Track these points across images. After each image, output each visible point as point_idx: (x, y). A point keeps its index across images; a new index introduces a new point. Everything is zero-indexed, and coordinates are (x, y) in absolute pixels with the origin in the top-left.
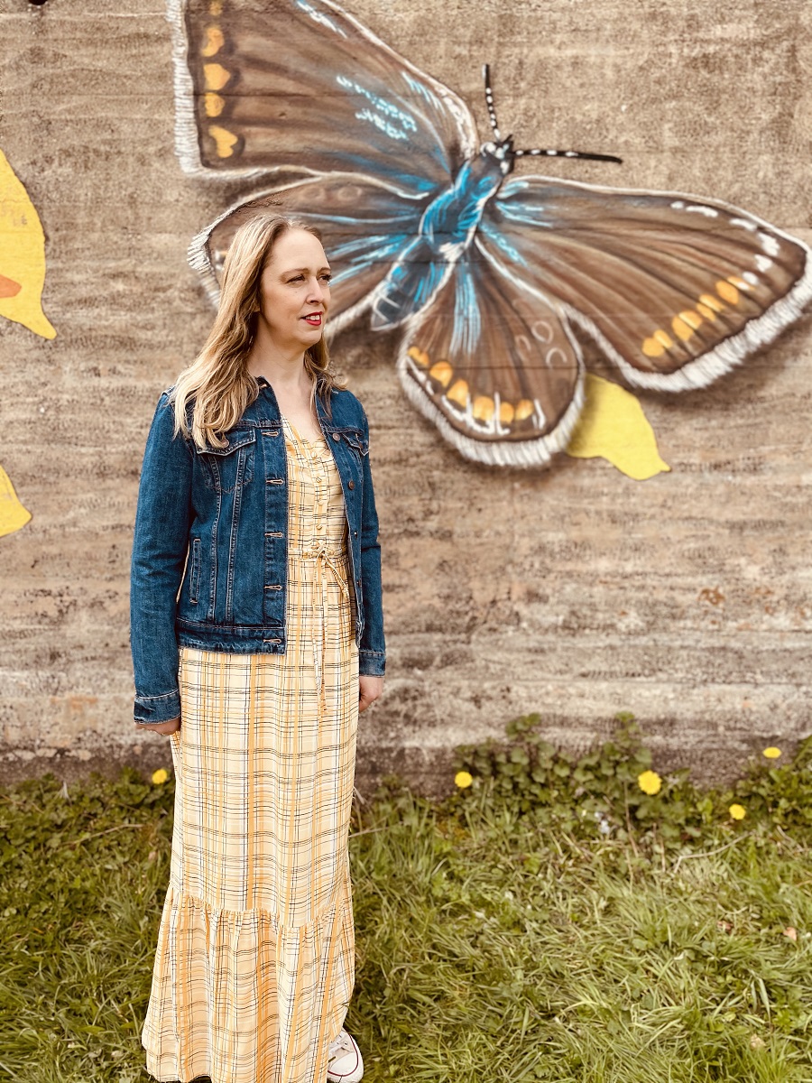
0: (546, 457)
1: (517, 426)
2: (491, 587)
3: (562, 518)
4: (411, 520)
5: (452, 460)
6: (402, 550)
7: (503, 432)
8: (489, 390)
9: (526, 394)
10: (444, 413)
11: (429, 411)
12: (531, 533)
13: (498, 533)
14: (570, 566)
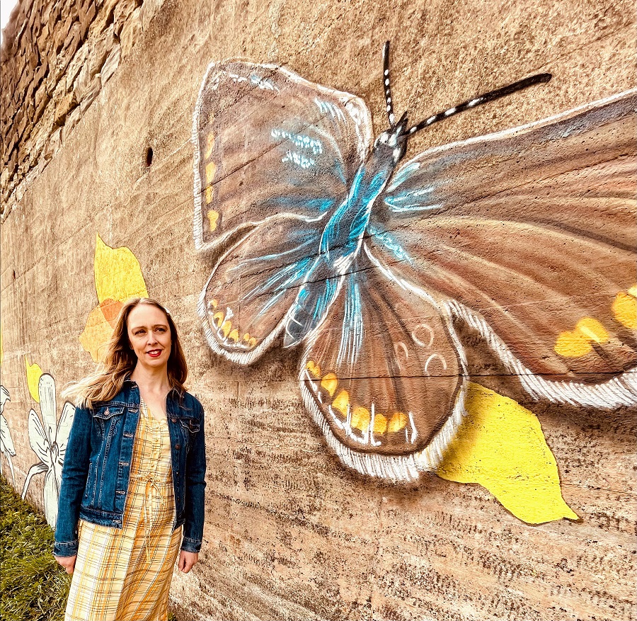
0: (416, 475)
1: (389, 438)
2: (355, 590)
3: (427, 544)
4: (301, 511)
5: (332, 465)
6: (294, 535)
7: (376, 444)
8: (367, 401)
9: (401, 404)
10: (329, 422)
11: (318, 419)
12: (394, 551)
13: (364, 542)
14: (429, 598)
